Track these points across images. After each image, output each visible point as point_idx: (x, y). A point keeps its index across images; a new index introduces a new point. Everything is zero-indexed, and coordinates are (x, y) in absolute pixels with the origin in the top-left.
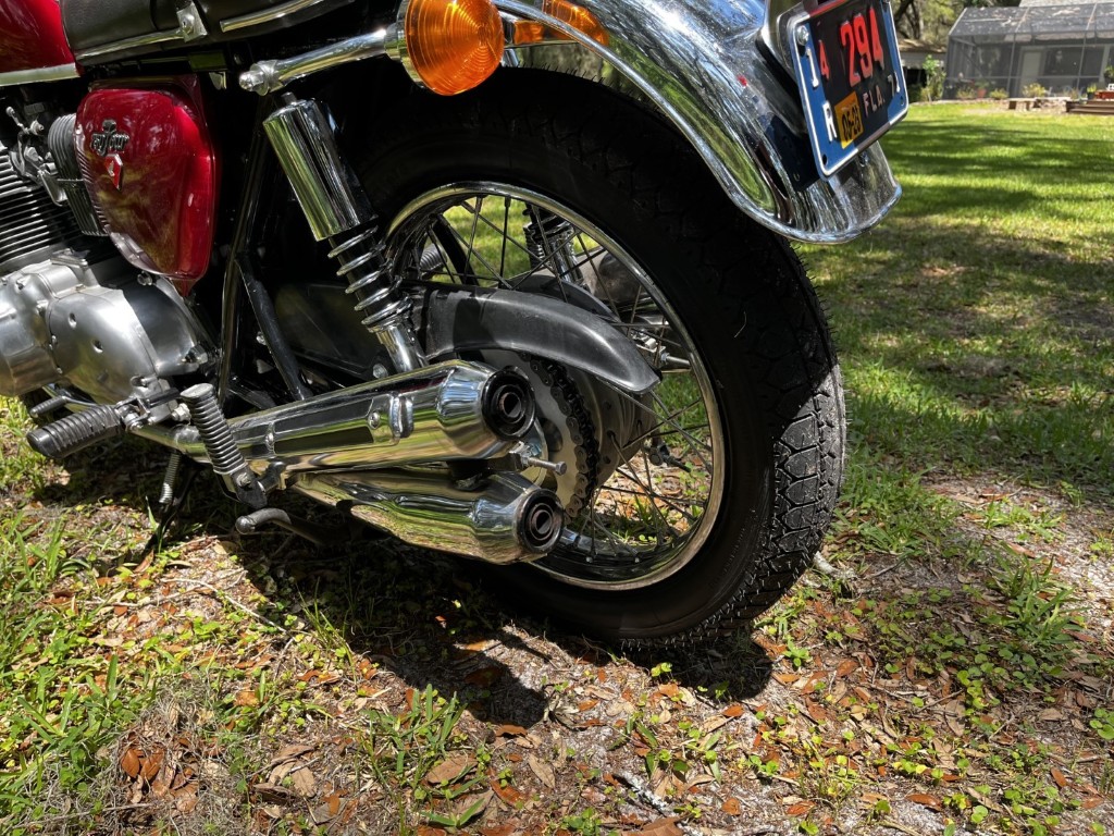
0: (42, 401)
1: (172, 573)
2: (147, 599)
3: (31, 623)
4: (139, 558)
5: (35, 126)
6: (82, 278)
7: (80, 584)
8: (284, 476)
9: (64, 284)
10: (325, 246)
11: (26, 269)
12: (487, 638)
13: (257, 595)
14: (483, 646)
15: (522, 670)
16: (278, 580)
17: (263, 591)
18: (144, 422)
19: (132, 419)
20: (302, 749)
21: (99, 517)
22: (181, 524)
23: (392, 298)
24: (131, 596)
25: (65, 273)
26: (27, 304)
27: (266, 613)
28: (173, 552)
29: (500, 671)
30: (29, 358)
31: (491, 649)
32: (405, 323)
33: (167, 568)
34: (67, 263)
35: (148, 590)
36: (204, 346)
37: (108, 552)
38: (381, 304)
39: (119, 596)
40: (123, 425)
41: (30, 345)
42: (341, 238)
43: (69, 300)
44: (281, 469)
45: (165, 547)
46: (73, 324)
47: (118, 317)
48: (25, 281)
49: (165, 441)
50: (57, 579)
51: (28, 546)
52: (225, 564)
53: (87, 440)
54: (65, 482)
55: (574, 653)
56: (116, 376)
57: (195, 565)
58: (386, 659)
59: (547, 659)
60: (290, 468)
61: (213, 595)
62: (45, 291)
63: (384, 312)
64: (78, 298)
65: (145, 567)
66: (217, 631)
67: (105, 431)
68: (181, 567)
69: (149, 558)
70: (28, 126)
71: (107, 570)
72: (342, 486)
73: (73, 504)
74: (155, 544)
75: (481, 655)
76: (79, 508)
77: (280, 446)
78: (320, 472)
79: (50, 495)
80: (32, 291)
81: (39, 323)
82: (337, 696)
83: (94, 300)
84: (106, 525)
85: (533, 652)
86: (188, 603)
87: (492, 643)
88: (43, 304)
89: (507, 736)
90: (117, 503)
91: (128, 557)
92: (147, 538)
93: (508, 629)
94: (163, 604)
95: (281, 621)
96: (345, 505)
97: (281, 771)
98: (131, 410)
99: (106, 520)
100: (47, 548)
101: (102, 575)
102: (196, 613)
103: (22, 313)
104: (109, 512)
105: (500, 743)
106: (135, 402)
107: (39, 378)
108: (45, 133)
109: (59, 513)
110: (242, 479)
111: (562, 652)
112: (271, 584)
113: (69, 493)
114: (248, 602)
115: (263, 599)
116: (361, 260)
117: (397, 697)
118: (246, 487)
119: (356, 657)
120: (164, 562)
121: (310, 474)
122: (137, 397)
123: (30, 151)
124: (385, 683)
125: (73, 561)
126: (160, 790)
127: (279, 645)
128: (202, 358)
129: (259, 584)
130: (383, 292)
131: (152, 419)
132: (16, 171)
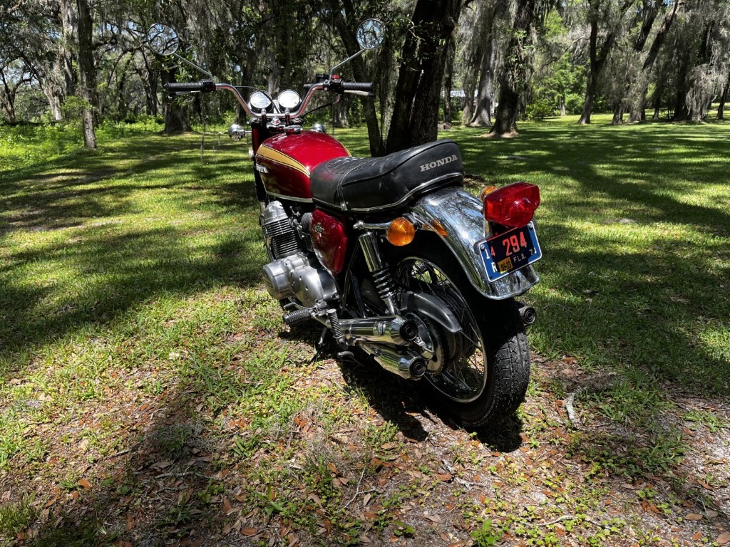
0: (287, 303)
1: (318, 370)
2: (309, 377)
3: (274, 377)
4: (309, 363)
5: (298, 214)
6: (305, 263)
7: (290, 368)
8: (355, 341)
9: (299, 265)
10: (373, 273)
11: (288, 258)
12: (417, 412)
13: (344, 383)
14: (414, 415)
15: (425, 425)
16: (352, 379)
17: (346, 382)
18: (317, 316)
19: (313, 314)
20: (346, 430)
21: (298, 346)
22: (324, 353)
23: (390, 291)
24: (305, 375)
25: (300, 260)
26: (287, 270)
27: (346, 389)
28: (320, 363)
29: (418, 424)
30: (285, 288)
31: (417, 416)
32: (393, 299)
33: (318, 368)
34: (301, 257)
35: (310, 374)
36: (339, 293)
37: (300, 359)
38: (387, 292)
39: (301, 374)
40: (310, 315)
41: (286, 283)
42: (377, 272)
43: (300, 271)
44: (354, 339)
45: (318, 361)
46: (300, 279)
47: (314, 279)
48: (288, 262)
49: (323, 323)
50: (283, 365)
51: (276, 352)
52: (336, 370)
53: (299, 319)
54: (289, 331)
55: (446, 423)
56: (310, 299)
57: (327, 369)
58: (380, 411)
59: (435, 423)
60: (357, 339)
61: (330, 380)
62: (294, 267)
63: (387, 295)
64: (303, 270)
65: (310, 366)
66: (329, 391)
67: (305, 317)
68: (322, 368)
69: (312, 363)
70: (296, 213)
71: (299, 365)
72: (373, 349)
73: (291, 340)
74: (315, 359)
75: (413, 417)
76: (293, 342)
77: (353, 332)
78: (367, 343)
79: (283, 335)
80: (289, 266)
81: (290, 277)
82: (361, 419)
83: (308, 272)
84: (300, 350)
85: (432, 420)
86: (322, 381)
87: (419, 414)
88: (292, 271)
89: (411, 442)
90: (305, 342)
91: (305, 362)
92: (313, 356)
93: (426, 411)
94: (314, 380)
95: (349, 392)
96: (372, 356)
97: (339, 435)
98: (314, 311)
99: (300, 348)
100: (281, 354)
101: (297, 366)
102: (323, 384)
103: (285, 272)
104: (302, 345)
105: (408, 444)
106: (315, 308)
107: (287, 295)
108: (301, 216)
109: (286, 343)
110: (341, 340)
111: (441, 422)
112: (349, 381)
113: (290, 336)
114: (341, 384)
115: (346, 384)
116: (382, 279)
117: (380, 423)
118: (342, 343)
119: (370, 408)
120: (316, 366)
121: (363, 342)
122: (316, 306)
123: (295, 220)
124: (378, 418)
125: (288, 360)
126: (304, 431)
127: (347, 400)
128: (337, 297)
129: (346, 379)
130: (388, 289)
131: (320, 315)
132: (290, 225)
